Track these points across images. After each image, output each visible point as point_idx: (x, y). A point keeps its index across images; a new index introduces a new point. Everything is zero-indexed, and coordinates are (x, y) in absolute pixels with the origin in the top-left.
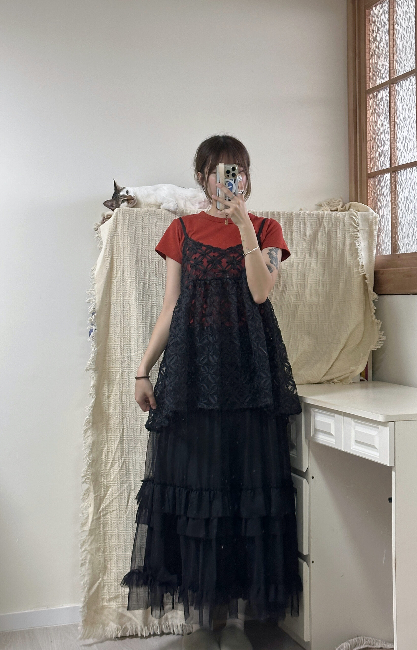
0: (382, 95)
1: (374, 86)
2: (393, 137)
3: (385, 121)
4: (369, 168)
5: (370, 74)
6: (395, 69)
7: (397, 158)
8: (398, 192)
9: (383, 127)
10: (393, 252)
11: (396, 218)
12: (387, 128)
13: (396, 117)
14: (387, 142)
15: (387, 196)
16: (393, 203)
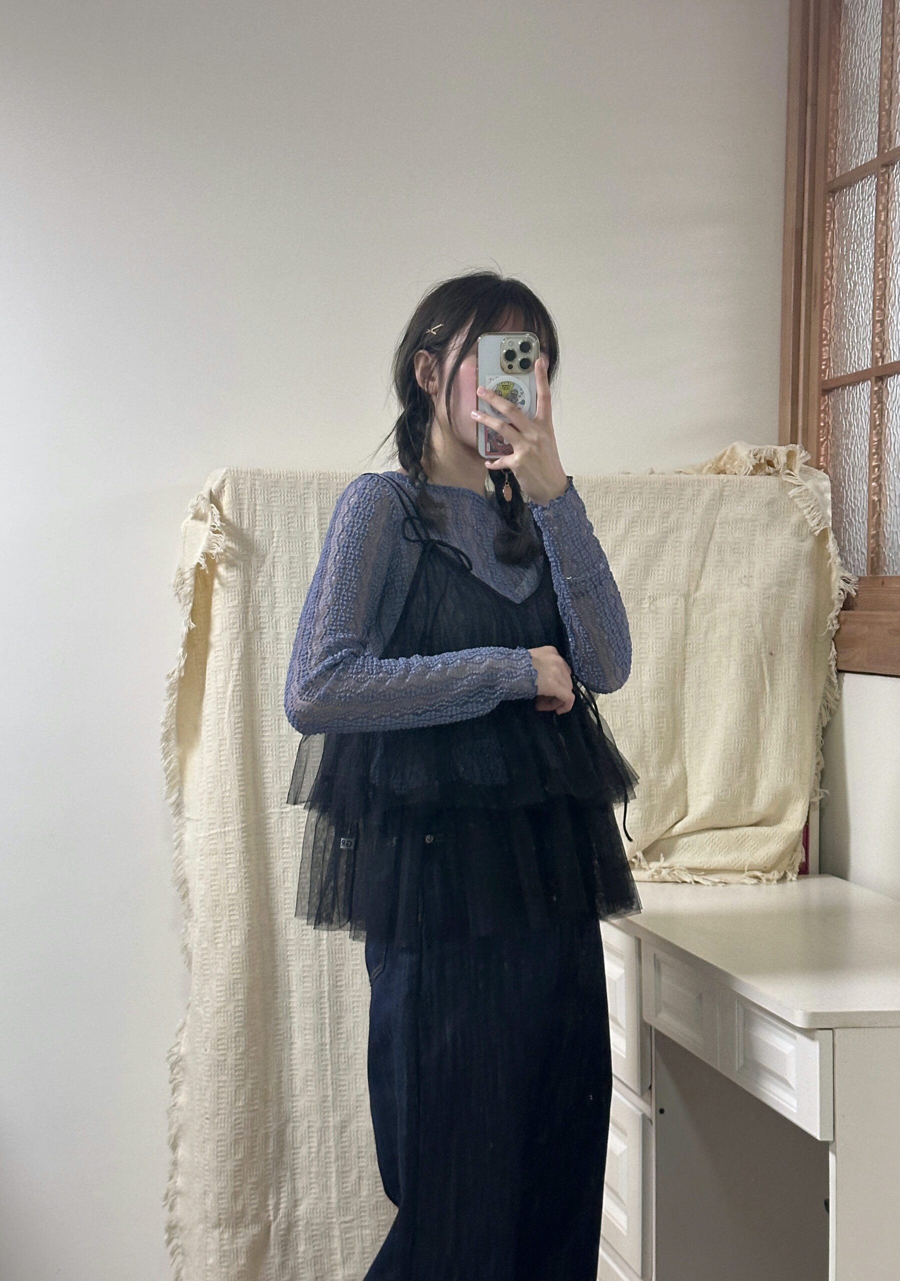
0: (862, 193)
1: (843, 173)
2: (880, 296)
3: (865, 255)
4: (825, 369)
5: (836, 143)
6: (892, 129)
7: (888, 345)
8: (887, 429)
9: (860, 269)
10: (872, 570)
11: (881, 490)
12: (868, 272)
13: (890, 245)
14: (867, 305)
15: (863, 437)
16: (874, 454)
